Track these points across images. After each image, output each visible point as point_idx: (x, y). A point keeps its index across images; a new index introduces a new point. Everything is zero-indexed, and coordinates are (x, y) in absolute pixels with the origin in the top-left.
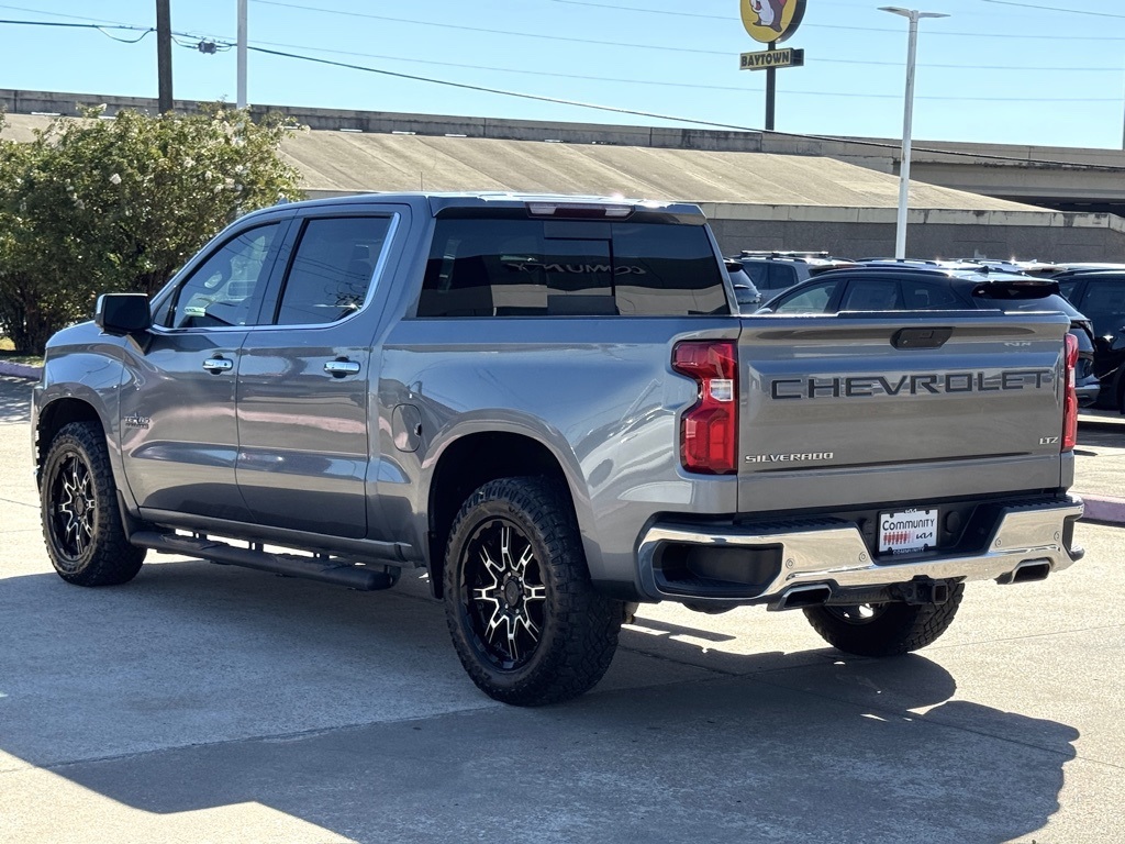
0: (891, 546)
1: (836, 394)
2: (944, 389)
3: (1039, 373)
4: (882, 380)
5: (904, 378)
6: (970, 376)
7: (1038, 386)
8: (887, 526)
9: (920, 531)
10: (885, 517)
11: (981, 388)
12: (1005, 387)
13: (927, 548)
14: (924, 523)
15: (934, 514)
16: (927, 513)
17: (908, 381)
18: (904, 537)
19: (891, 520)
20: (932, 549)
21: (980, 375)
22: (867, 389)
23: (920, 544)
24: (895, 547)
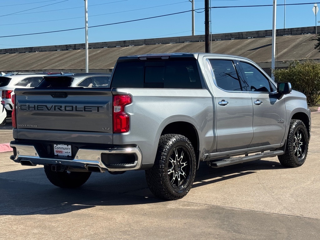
0: (58, 154)
1: (35, 109)
2: (64, 110)
3: (98, 107)
4: (46, 106)
5: (52, 106)
6: (72, 107)
7: (98, 111)
8: (56, 148)
9: (66, 151)
10: (55, 145)
11: (76, 110)
12: (85, 111)
13: (68, 156)
14: (67, 149)
15: (70, 147)
16: (68, 146)
17: (54, 106)
18: (61, 152)
19: (57, 146)
20: (70, 157)
21: (76, 107)
22: (42, 109)
23: (66, 155)
24: (59, 154)
